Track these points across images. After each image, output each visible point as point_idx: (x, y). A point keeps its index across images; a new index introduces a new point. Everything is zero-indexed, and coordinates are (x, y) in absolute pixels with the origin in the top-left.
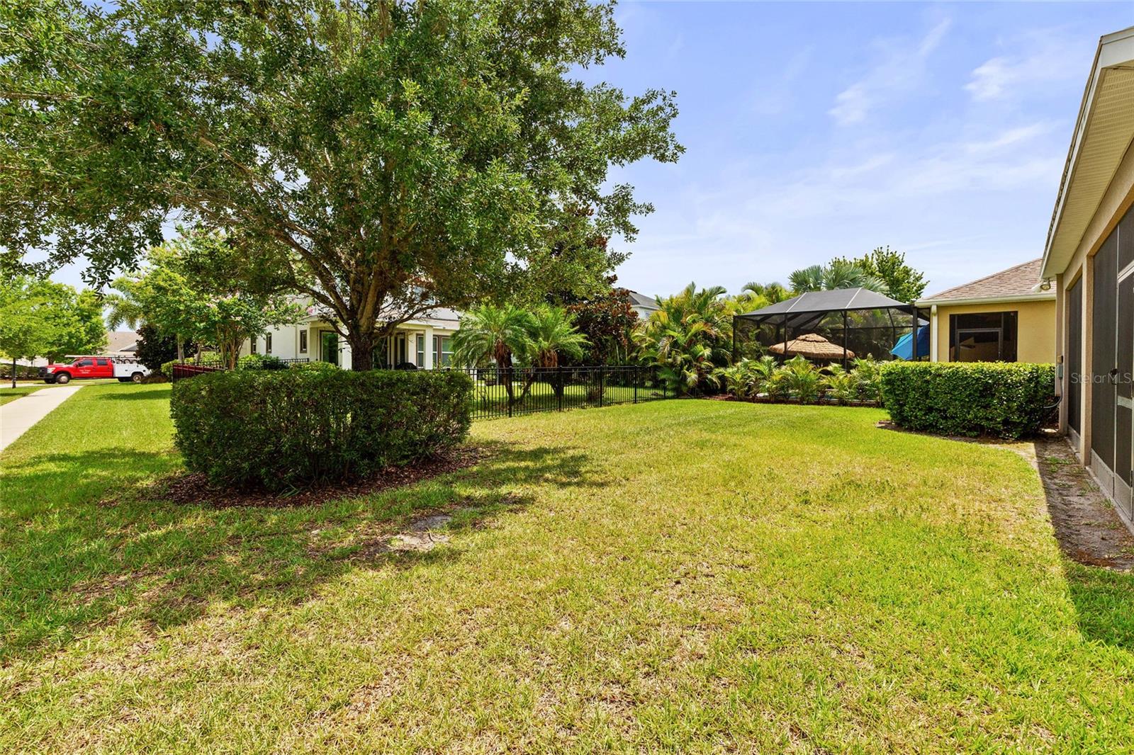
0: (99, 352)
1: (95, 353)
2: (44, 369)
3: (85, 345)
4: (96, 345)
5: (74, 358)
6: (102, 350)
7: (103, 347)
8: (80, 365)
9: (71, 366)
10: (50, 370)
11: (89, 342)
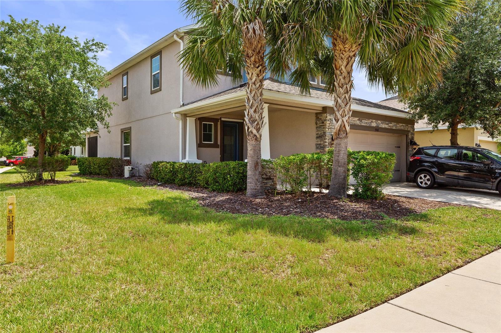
0: (24, 155)
1: (23, 155)
2: (5, 161)
3: (19, 152)
4: (23, 152)
5: (15, 157)
6: (25, 154)
7: (25, 153)
8: (17, 160)
9: (14, 160)
10: (7, 162)
11: (20, 151)
